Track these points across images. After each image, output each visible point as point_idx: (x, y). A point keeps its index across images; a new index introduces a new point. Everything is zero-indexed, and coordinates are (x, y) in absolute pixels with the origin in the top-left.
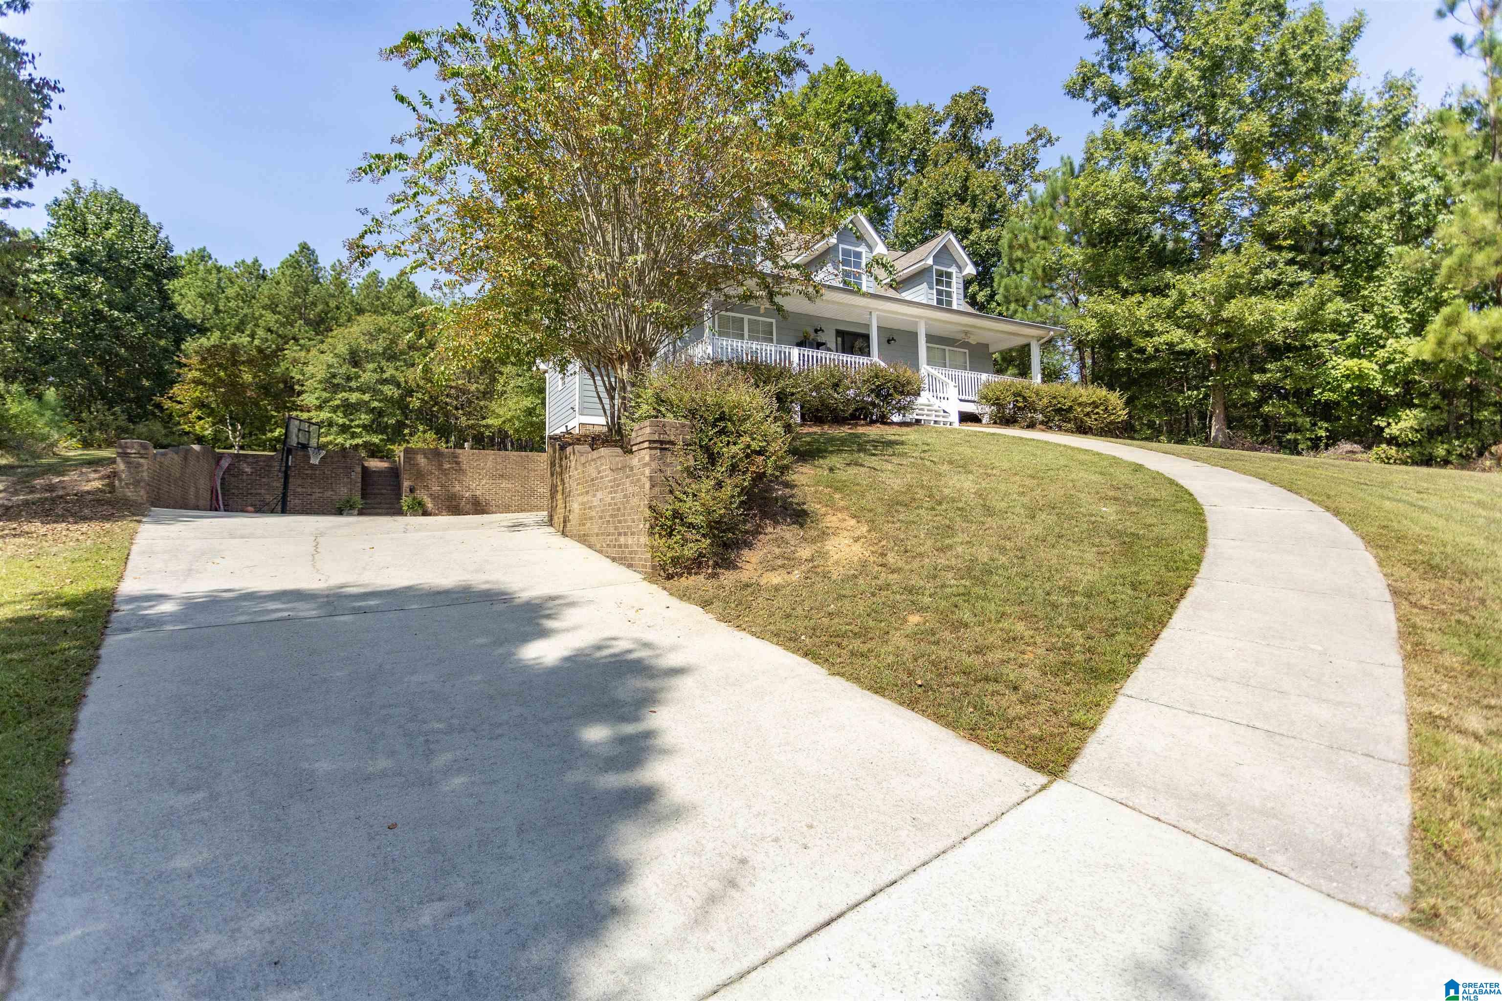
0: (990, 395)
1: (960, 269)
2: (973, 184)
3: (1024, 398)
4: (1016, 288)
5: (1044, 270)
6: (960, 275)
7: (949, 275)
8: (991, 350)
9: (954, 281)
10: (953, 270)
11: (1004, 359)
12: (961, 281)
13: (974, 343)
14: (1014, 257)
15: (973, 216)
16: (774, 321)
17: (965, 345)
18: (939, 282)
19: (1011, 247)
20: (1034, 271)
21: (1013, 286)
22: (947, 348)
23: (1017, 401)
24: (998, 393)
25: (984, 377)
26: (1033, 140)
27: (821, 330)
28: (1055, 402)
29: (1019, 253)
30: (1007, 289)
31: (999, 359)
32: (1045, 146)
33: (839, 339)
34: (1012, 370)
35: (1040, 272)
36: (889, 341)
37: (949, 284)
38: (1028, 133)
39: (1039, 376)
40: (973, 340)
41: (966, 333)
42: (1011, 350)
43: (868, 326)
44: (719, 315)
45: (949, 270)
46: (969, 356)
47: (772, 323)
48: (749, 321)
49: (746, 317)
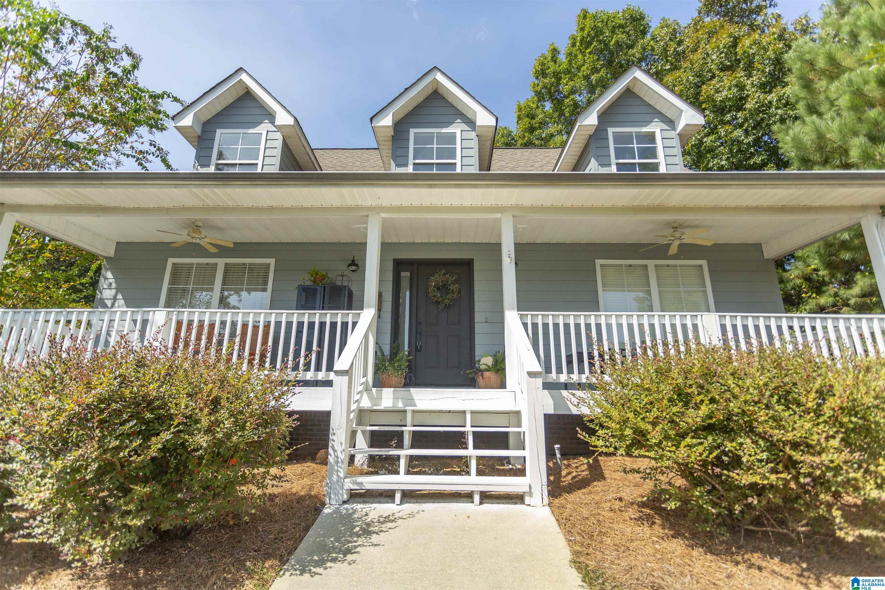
22: (651, 263)
44: (173, 264)
45: (644, 129)
46: (710, 271)
47: (269, 265)
48: (227, 268)
49: (221, 262)
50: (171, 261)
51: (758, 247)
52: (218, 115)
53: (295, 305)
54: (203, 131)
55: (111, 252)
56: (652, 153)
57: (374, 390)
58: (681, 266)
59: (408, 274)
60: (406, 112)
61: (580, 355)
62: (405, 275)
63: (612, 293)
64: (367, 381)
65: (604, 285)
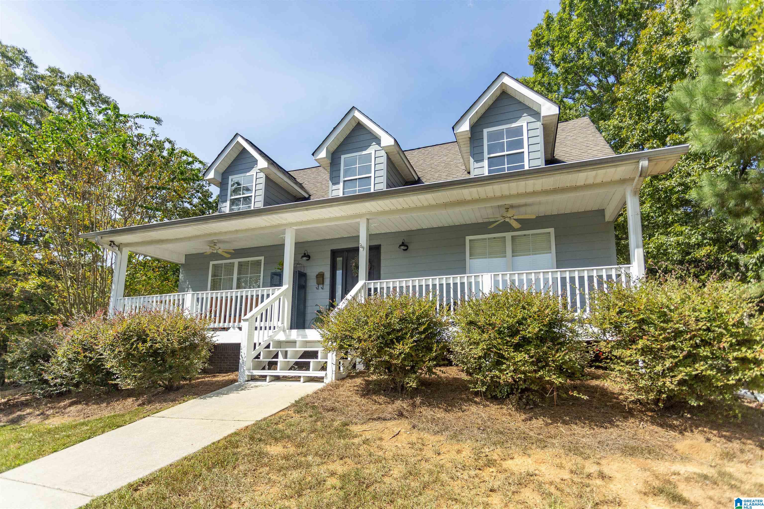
7: (517, 132)
10: (522, 122)
16: (262, 258)
22: (508, 235)
27: (305, 255)
41: (507, 208)
44: (213, 265)
45: (514, 125)
46: (556, 237)
47: (261, 260)
48: (240, 264)
49: (236, 261)
50: (212, 263)
51: (601, 212)
52: (230, 166)
53: (269, 284)
54: (223, 179)
55: (183, 261)
56: (520, 144)
57: (287, 331)
58: (532, 235)
59: (341, 259)
60: (338, 143)
61: (448, 304)
62: (339, 260)
63: (477, 260)
64: (284, 326)
65: (471, 255)
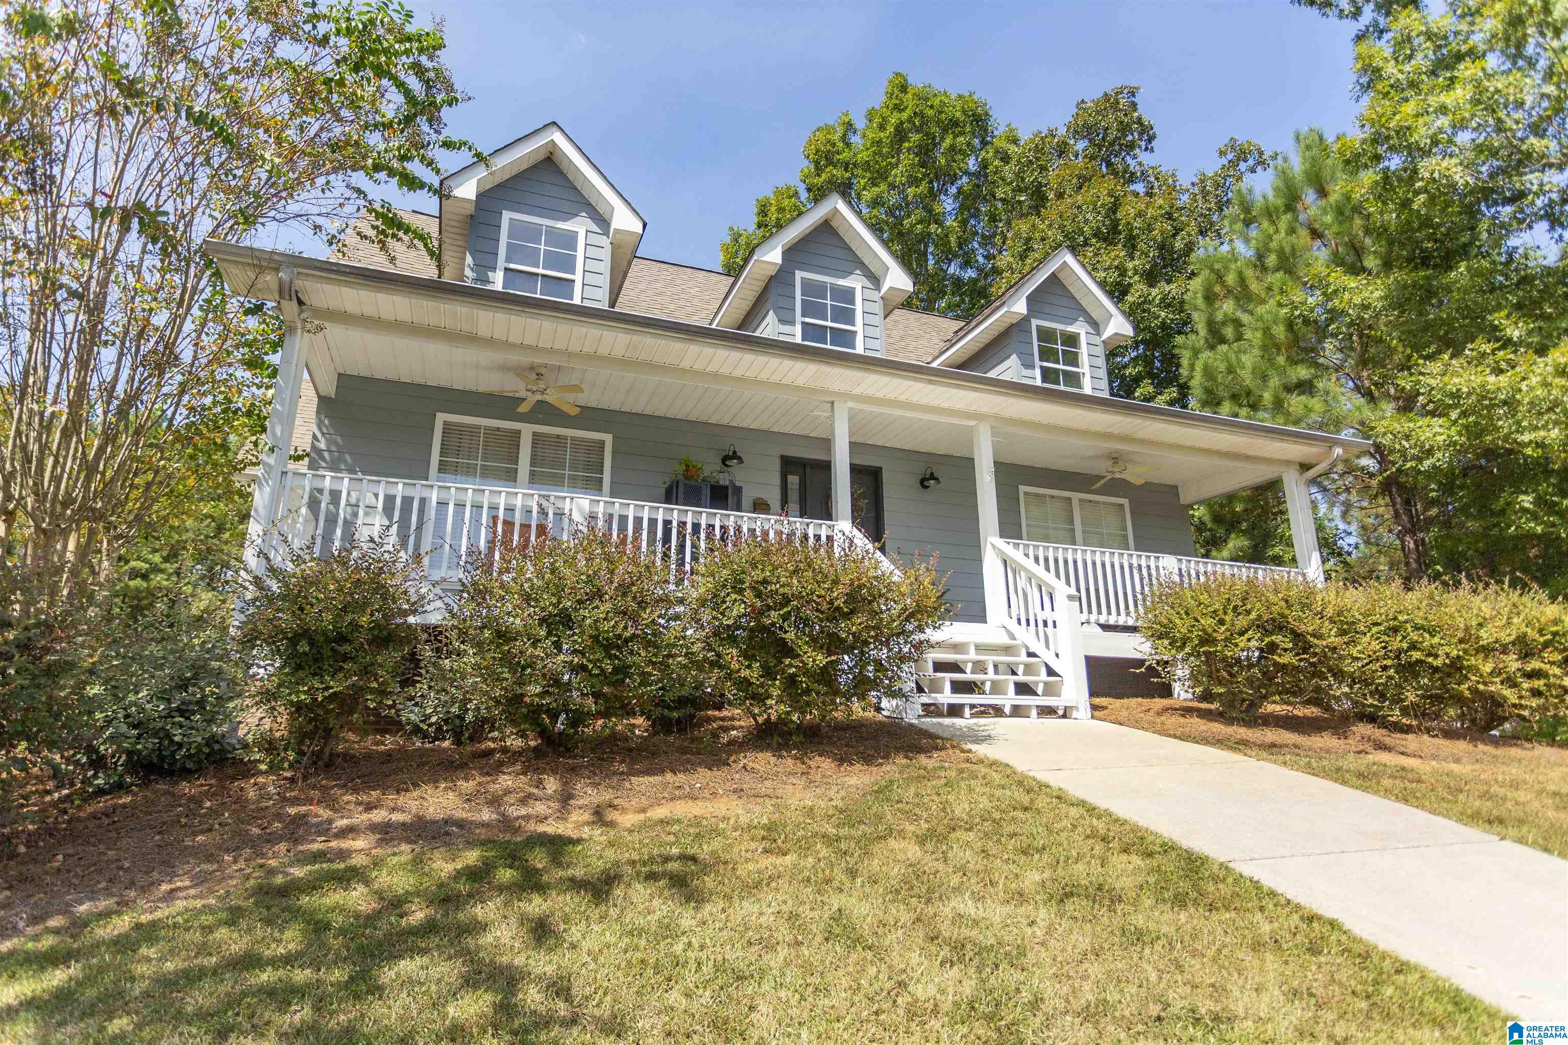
0: (1182, 627)
1: (1096, 326)
2: (1127, 212)
3: (1297, 636)
4: (1230, 370)
5: (1290, 325)
6: (1097, 340)
7: (1072, 340)
8: (1185, 499)
9: (1084, 350)
10: (1080, 328)
11: (1217, 518)
12: (1100, 351)
13: (1139, 482)
14: (1219, 316)
15: (1130, 265)
16: (608, 438)
17: (1117, 487)
18: (1046, 354)
19: (1210, 298)
20: (1267, 331)
21: (1222, 367)
23: (1273, 648)
24: (1208, 622)
25: (1169, 564)
26: (1234, 164)
27: (735, 456)
28: (1396, 643)
29: (1228, 307)
30: (1208, 372)
31: (1207, 519)
32: (1253, 171)
33: (794, 480)
34: (1236, 542)
35: (1280, 332)
36: (923, 484)
37: (1073, 359)
38: (1222, 153)
39: (1316, 557)
40: (1134, 475)
41: (1115, 458)
42: (1231, 498)
43: (827, 443)
